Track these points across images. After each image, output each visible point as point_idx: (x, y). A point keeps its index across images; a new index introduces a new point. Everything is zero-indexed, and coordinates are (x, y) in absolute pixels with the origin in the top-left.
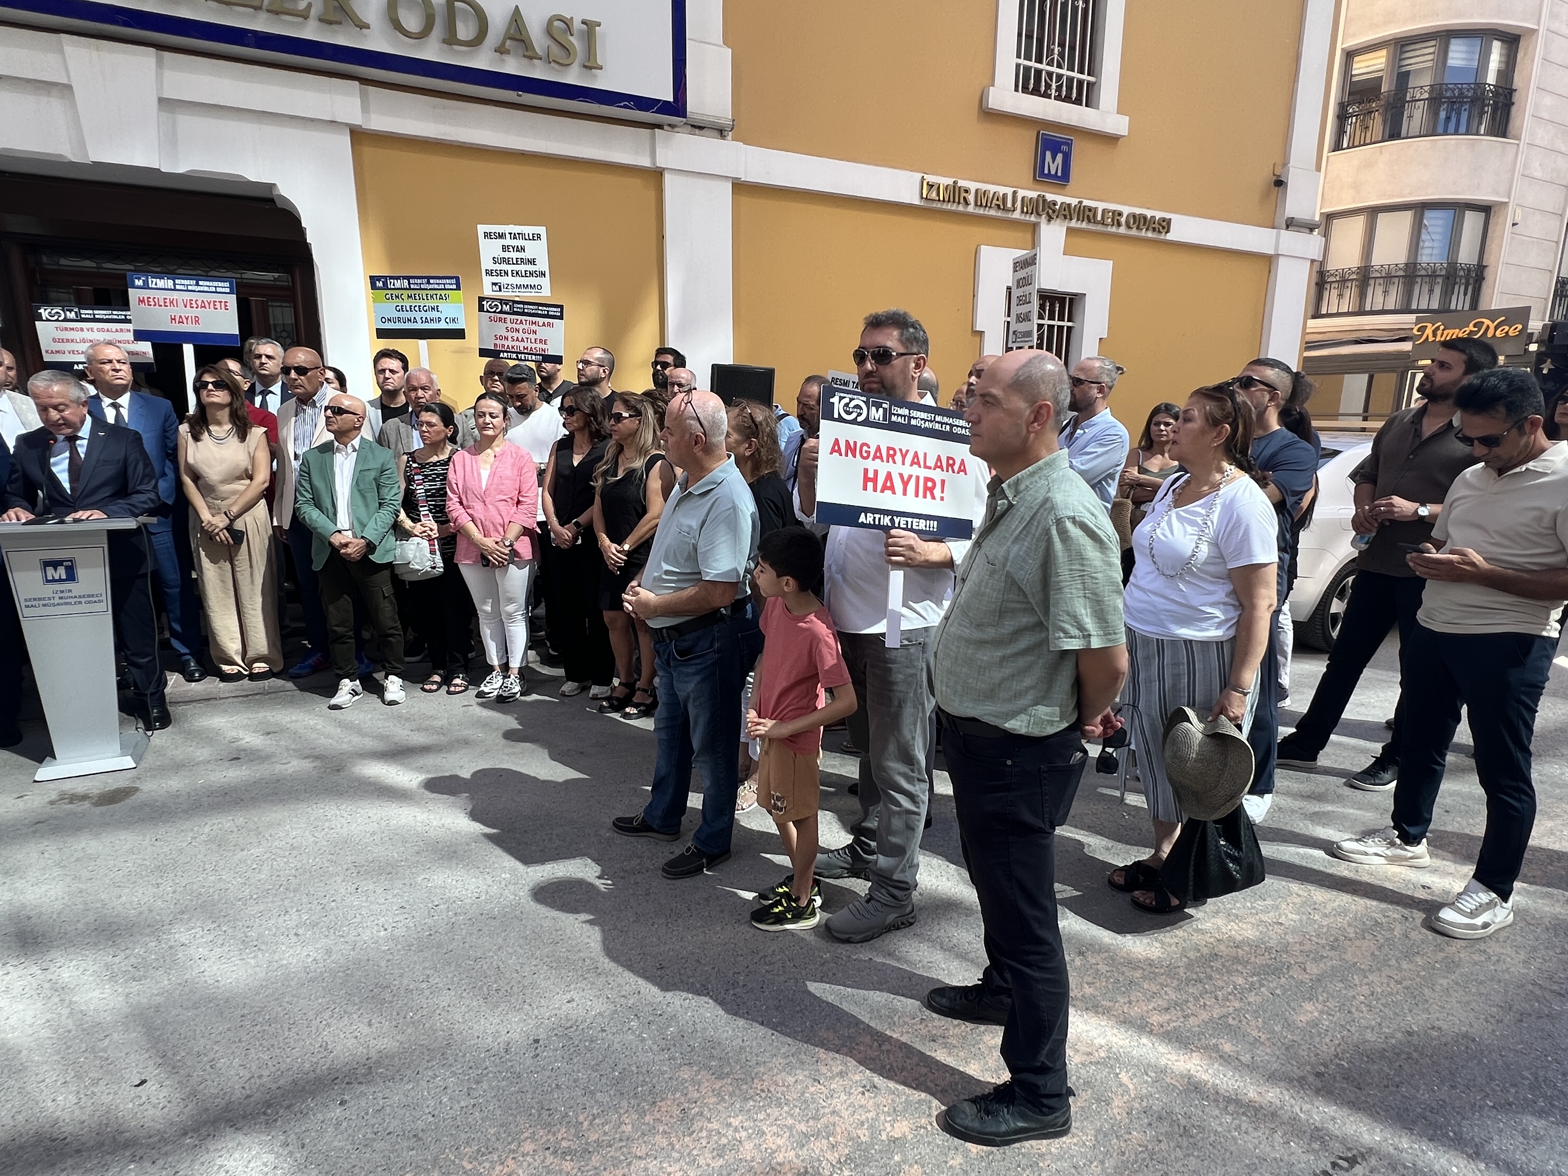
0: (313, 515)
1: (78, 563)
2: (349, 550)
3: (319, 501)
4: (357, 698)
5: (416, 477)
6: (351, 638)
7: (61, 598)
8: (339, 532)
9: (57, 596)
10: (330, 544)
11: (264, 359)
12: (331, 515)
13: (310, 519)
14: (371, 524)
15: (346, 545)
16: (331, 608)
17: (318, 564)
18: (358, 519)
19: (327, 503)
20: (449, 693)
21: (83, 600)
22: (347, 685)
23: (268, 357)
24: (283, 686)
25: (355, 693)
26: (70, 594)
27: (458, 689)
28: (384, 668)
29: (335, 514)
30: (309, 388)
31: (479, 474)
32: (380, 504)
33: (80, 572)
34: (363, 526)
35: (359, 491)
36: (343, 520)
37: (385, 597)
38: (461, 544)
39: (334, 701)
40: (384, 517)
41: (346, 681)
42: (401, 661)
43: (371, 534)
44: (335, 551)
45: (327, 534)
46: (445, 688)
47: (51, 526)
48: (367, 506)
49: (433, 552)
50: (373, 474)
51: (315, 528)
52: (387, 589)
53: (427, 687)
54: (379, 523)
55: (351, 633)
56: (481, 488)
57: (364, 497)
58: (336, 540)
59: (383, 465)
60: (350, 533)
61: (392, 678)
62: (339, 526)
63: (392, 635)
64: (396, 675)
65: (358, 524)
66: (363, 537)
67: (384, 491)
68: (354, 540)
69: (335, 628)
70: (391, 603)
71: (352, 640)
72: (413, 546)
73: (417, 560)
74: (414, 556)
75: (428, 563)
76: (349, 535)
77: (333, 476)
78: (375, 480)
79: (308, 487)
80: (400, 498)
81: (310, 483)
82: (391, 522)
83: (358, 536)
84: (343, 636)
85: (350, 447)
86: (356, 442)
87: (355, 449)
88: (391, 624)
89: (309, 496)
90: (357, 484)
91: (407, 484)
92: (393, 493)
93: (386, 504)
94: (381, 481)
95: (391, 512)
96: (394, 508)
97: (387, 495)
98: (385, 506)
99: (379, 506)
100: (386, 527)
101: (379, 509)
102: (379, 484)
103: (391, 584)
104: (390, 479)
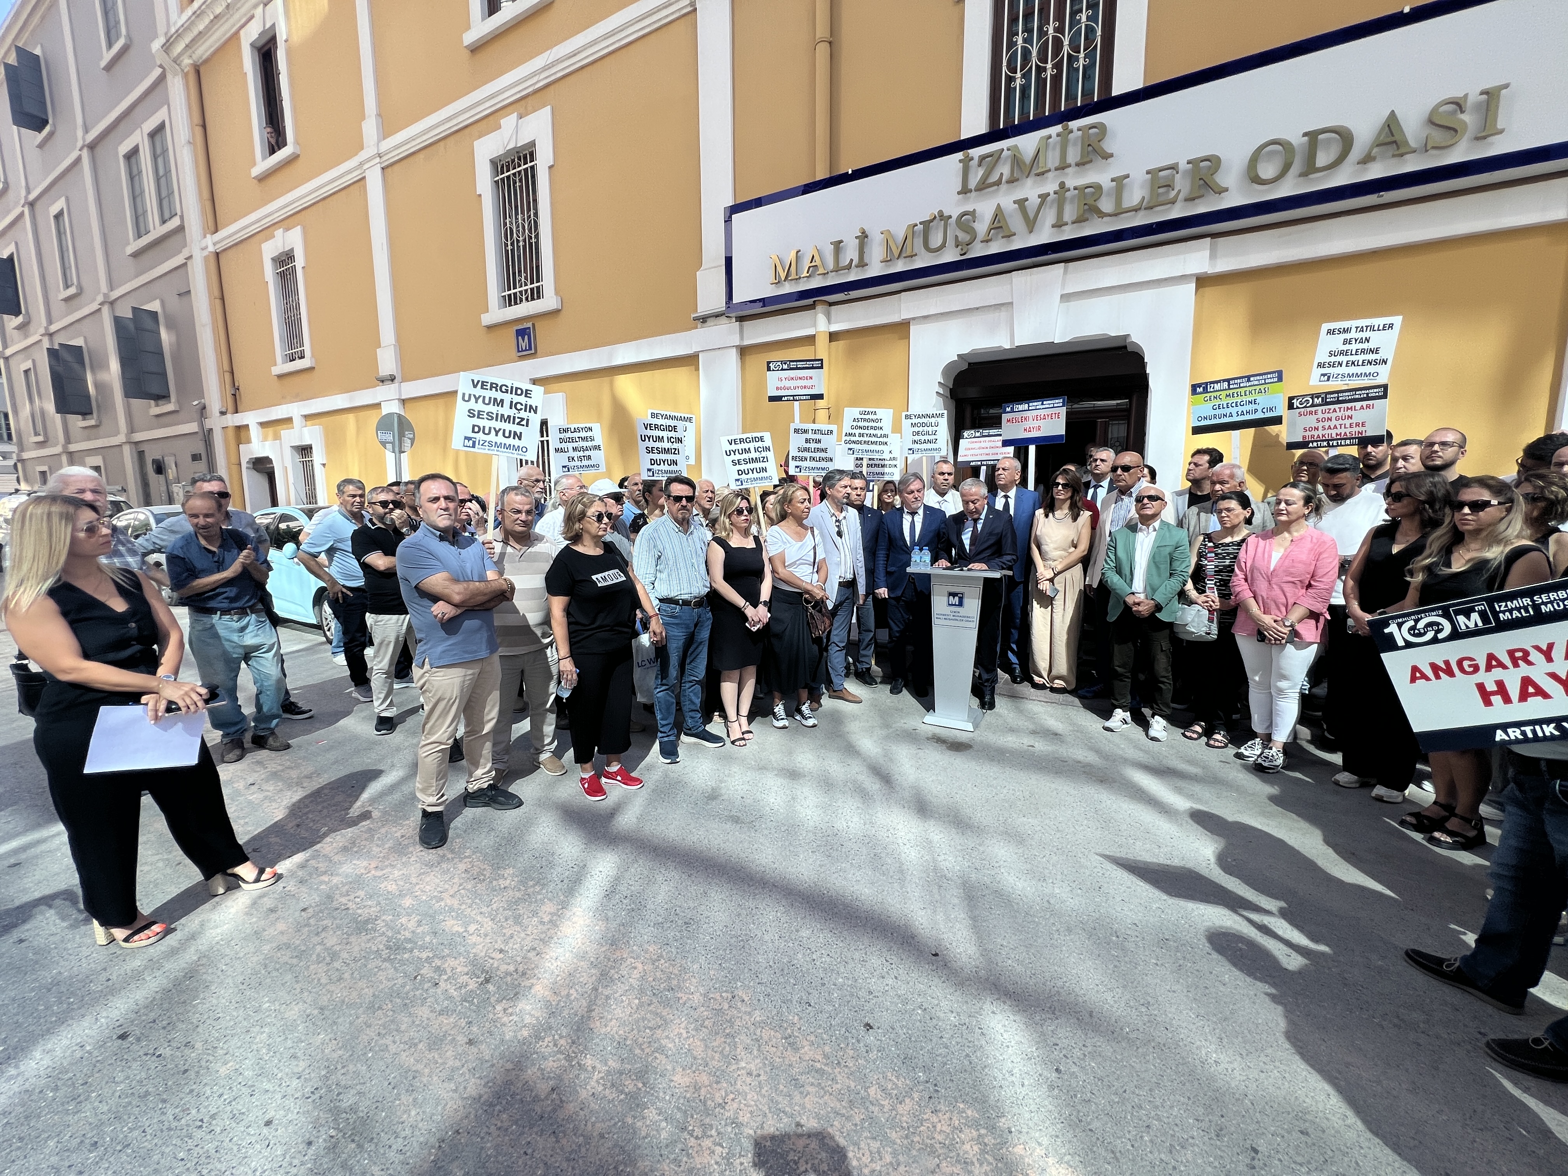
0: (1114, 579)
3: (1121, 570)
4: (1126, 726)
5: (1208, 555)
6: (1128, 678)
8: (1133, 594)
10: (1125, 602)
11: (1098, 462)
12: (1128, 580)
13: (1112, 581)
14: (1161, 590)
17: (1112, 618)
18: (1150, 585)
19: (1126, 571)
20: (1208, 744)
22: (1120, 714)
23: (1102, 460)
24: (1073, 702)
25: (1125, 722)
27: (1217, 744)
28: (1152, 708)
29: (1132, 580)
30: (1130, 483)
31: (1270, 556)
32: (1171, 574)
33: (966, 601)
35: (1155, 562)
36: (1139, 584)
37: (1162, 650)
38: (1240, 617)
39: (1108, 724)
40: (1174, 585)
41: (1120, 711)
43: (1160, 598)
44: (1127, 608)
45: (1123, 594)
46: (1205, 739)
47: (956, 572)
48: (1159, 575)
50: (1168, 550)
51: (1115, 590)
52: (1165, 645)
53: (1188, 734)
54: (1168, 589)
55: (1129, 674)
56: (1269, 569)
57: (1158, 567)
58: (1130, 600)
59: (1178, 543)
61: (1156, 717)
62: (1134, 590)
63: (1163, 683)
64: (1162, 716)
65: (1151, 588)
66: (1153, 599)
67: (1176, 564)
68: (1145, 601)
69: (1117, 668)
70: (1167, 657)
71: (1128, 680)
72: (1193, 613)
73: (1195, 624)
74: (1193, 621)
75: (1204, 629)
76: (1142, 596)
77: (1134, 549)
78: (1170, 554)
79: (1113, 557)
80: (1191, 570)
81: (1116, 555)
82: (1178, 590)
83: (1149, 597)
84: (1122, 675)
85: (1151, 527)
86: (1157, 524)
87: (1155, 530)
88: (1164, 674)
89: (1113, 565)
90: (1154, 557)
91: (1199, 560)
92: (1184, 565)
93: (1176, 575)
94: (1174, 555)
95: (1180, 581)
96: (1183, 579)
97: (1180, 568)
98: (1175, 577)
99: (1171, 576)
100: (1174, 592)
101: (1170, 578)
102: (1173, 558)
103: (1170, 642)
104: (1183, 555)
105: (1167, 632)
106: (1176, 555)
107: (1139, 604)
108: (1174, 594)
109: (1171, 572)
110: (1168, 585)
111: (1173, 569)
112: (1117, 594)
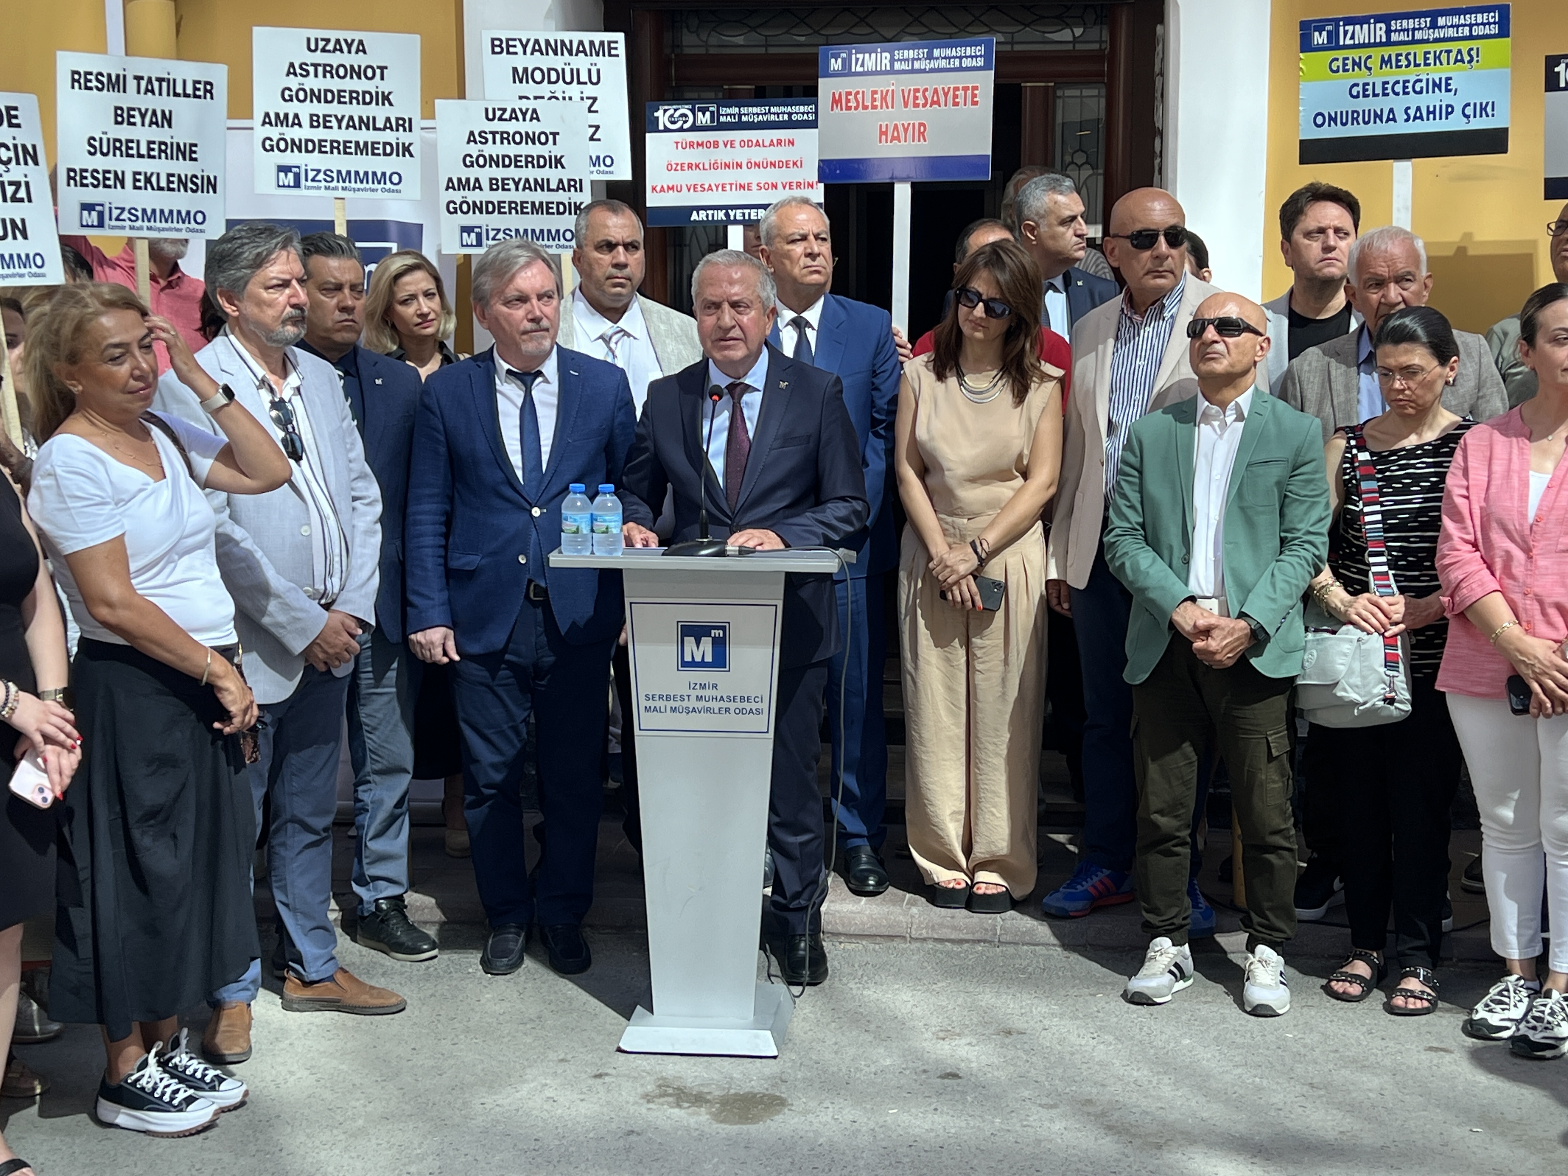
0: (1143, 560)
1: (734, 631)
2: (1213, 644)
3: (1155, 532)
4: (1181, 985)
5: (1364, 485)
6: (1183, 844)
7: (699, 699)
8: (1193, 599)
9: (693, 694)
10: (1175, 625)
12: (1177, 562)
13: (1136, 567)
14: (1263, 587)
15: (1207, 632)
16: (1153, 769)
18: (1235, 574)
19: (1172, 536)
20: (1391, 1009)
21: (732, 706)
22: (1164, 950)
24: (1030, 932)
25: (1179, 973)
26: (713, 693)
27: (1414, 1004)
28: (1247, 925)
29: (1188, 561)
31: (1524, 486)
32: (1284, 541)
33: (735, 649)
34: (1245, 590)
35: (1242, 509)
36: (1204, 574)
37: (1271, 758)
39: (1138, 984)
40: (1289, 574)
41: (1163, 943)
42: (1289, 917)
43: (1261, 608)
44: (1179, 643)
45: (1167, 604)
46: (1378, 996)
48: (1255, 544)
49: (1390, 664)
50: (1276, 472)
51: (1143, 590)
52: (1279, 742)
53: (1338, 986)
54: (1280, 585)
55: (1185, 833)
56: (1523, 515)
57: (1250, 524)
58: (1186, 617)
59: (1298, 454)
60: (1214, 604)
61: (1263, 950)
62: (1193, 589)
63: (1275, 849)
64: (1272, 945)
65: (1236, 585)
66: (1242, 615)
67: (1294, 512)
68: (1224, 622)
69: (1156, 817)
70: (1283, 774)
71: (1186, 851)
72: (1347, 648)
73: (1353, 681)
74: (1347, 671)
75: (1378, 690)
76: (1215, 609)
77: (1190, 477)
78: (1280, 484)
79: (1135, 497)
81: (1141, 490)
82: (1302, 588)
83: (1233, 611)
84: (1170, 838)
85: (1230, 408)
86: (1244, 400)
87: (1240, 416)
88: (1277, 822)
89: (1136, 518)
90: (1240, 495)
92: (1313, 516)
93: (1296, 542)
94: (1291, 487)
95: (1303, 562)
96: (1309, 556)
97: (1301, 521)
98: (1294, 548)
99: (1281, 547)
100: (1290, 597)
101: (1281, 553)
102: (1286, 496)
103: (1287, 729)
104: (1312, 487)
105: (1281, 703)
106: (1296, 485)
108: (1290, 603)
109: (1283, 534)
110: (1276, 572)
111: (1287, 525)
112: (1152, 602)
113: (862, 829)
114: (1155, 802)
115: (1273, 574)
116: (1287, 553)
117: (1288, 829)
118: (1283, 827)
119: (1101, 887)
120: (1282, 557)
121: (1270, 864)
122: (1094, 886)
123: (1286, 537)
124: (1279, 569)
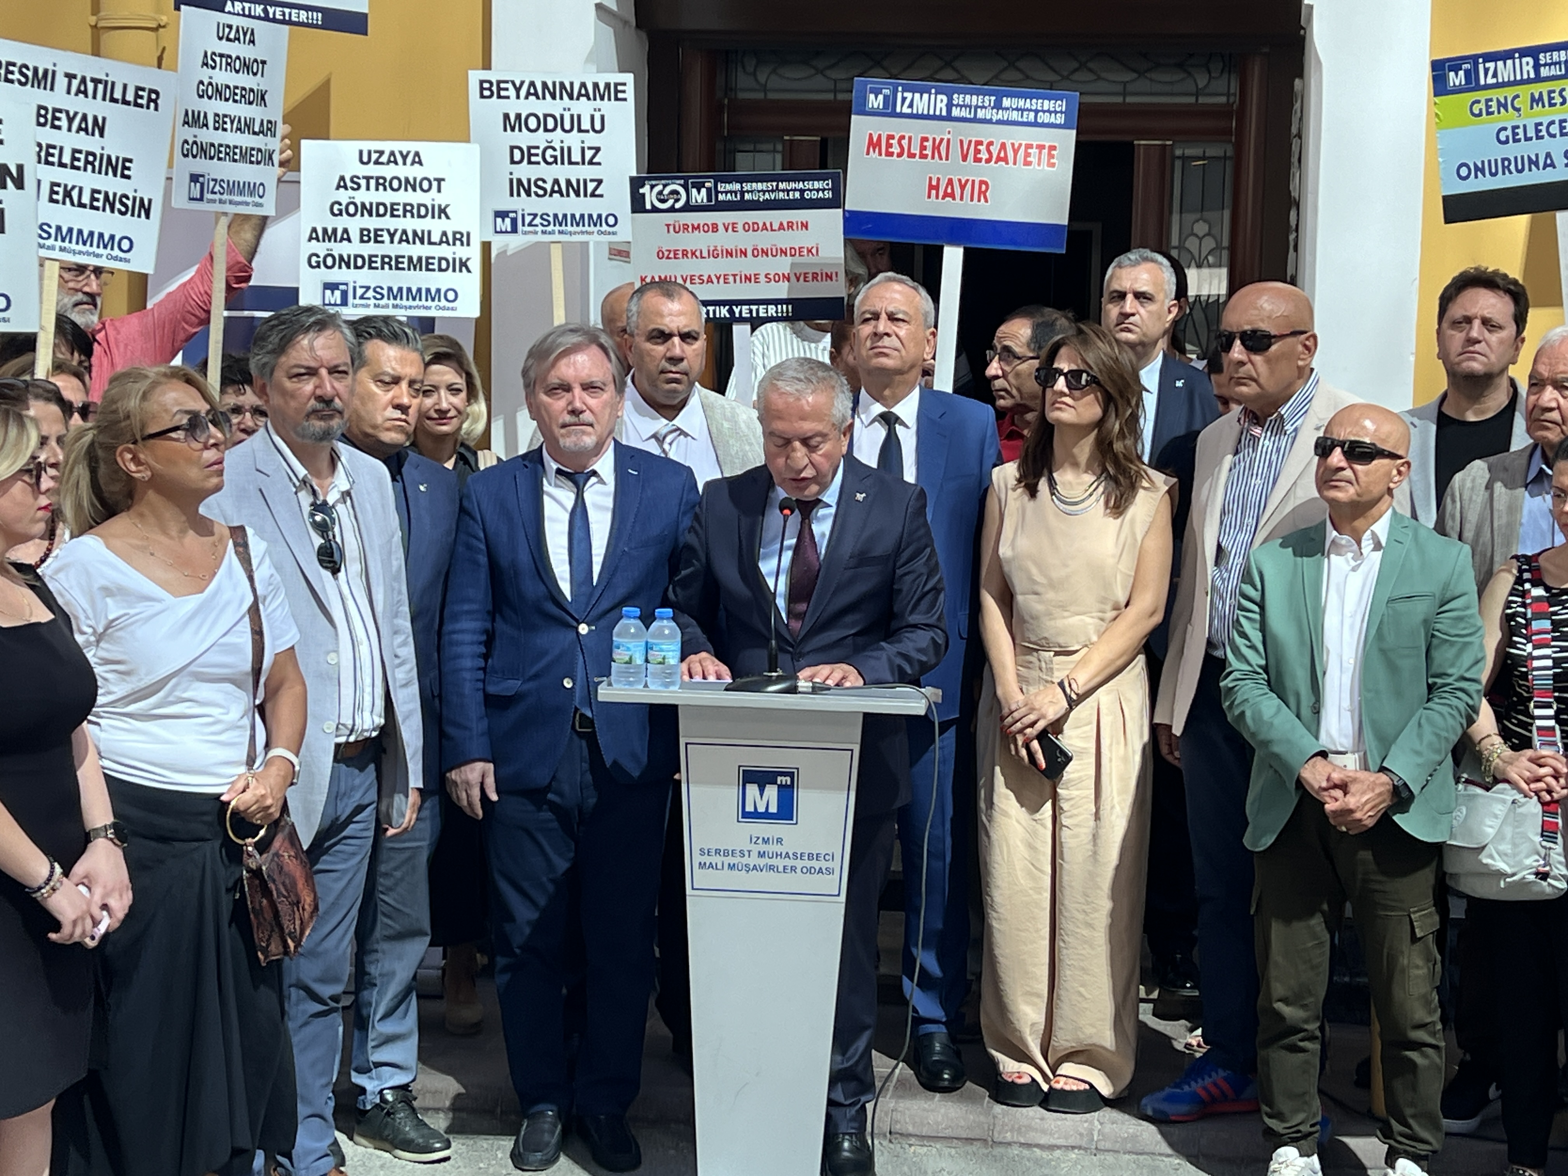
0: (1263, 710)
1: (803, 778)
2: (1347, 802)
3: (1279, 674)
5: (1536, 625)
6: (1311, 1038)
7: (761, 855)
8: (1323, 754)
9: (755, 849)
10: (1300, 784)
11: (1130, 304)
12: (1306, 712)
13: (1258, 716)
15: (1340, 790)
16: (1276, 950)
17: (1259, 837)
18: (1374, 723)
19: (1299, 680)
21: (799, 864)
22: (1290, 1162)
23: (1140, 297)
24: (1133, 1138)
26: (777, 848)
28: (1388, 1137)
29: (1317, 711)
30: (1269, 384)
32: (1430, 688)
33: (804, 798)
34: (1386, 743)
35: (1383, 651)
36: (1338, 722)
37: (1414, 939)
41: (1289, 1153)
43: (1404, 765)
44: (1308, 803)
45: (1292, 758)
48: (1398, 693)
49: (1548, 832)
50: (1421, 609)
51: (1266, 744)
52: (1424, 921)
54: (1425, 736)
55: (1313, 1027)
57: (1393, 668)
58: (1315, 776)
59: (1446, 586)
60: (1350, 759)
61: (1404, 1165)
62: (1324, 742)
63: (1419, 1046)
65: (1376, 736)
66: (1383, 770)
67: (1443, 655)
68: (1362, 777)
69: (1279, 1006)
70: (1428, 958)
71: (1314, 1046)
72: (1500, 809)
73: (1505, 847)
74: (1500, 836)
75: (1533, 862)
76: (1350, 762)
77: (1319, 612)
78: (1426, 622)
79: (1256, 637)
80: (1485, 674)
81: (1263, 628)
82: (1454, 739)
83: (1373, 765)
84: (1296, 1032)
85: (1366, 538)
86: (1381, 527)
87: (1378, 546)
88: (1420, 1014)
89: (1257, 660)
90: (1380, 635)
91: (1507, 641)
92: (1467, 659)
93: (1446, 689)
94: (1438, 626)
95: (1455, 713)
96: (1462, 706)
97: (1452, 665)
98: (1444, 695)
99: (1429, 693)
100: (1438, 752)
101: (1429, 700)
102: (1433, 636)
103: (1434, 905)
104: (1462, 625)
105: (1426, 877)
106: (1444, 624)
107: (1343, 787)
108: (1438, 758)
109: (1430, 681)
110: (1423, 721)
111: (1435, 669)
112: (1277, 756)
113: (938, 1013)
114: (1278, 989)
115: (1420, 725)
116: (1437, 700)
117: (1434, 1023)
118: (1429, 1020)
119: (1214, 1090)
120: (1430, 704)
121: (1413, 1064)
122: (1205, 1088)
123: (1435, 683)
124: (1428, 719)
